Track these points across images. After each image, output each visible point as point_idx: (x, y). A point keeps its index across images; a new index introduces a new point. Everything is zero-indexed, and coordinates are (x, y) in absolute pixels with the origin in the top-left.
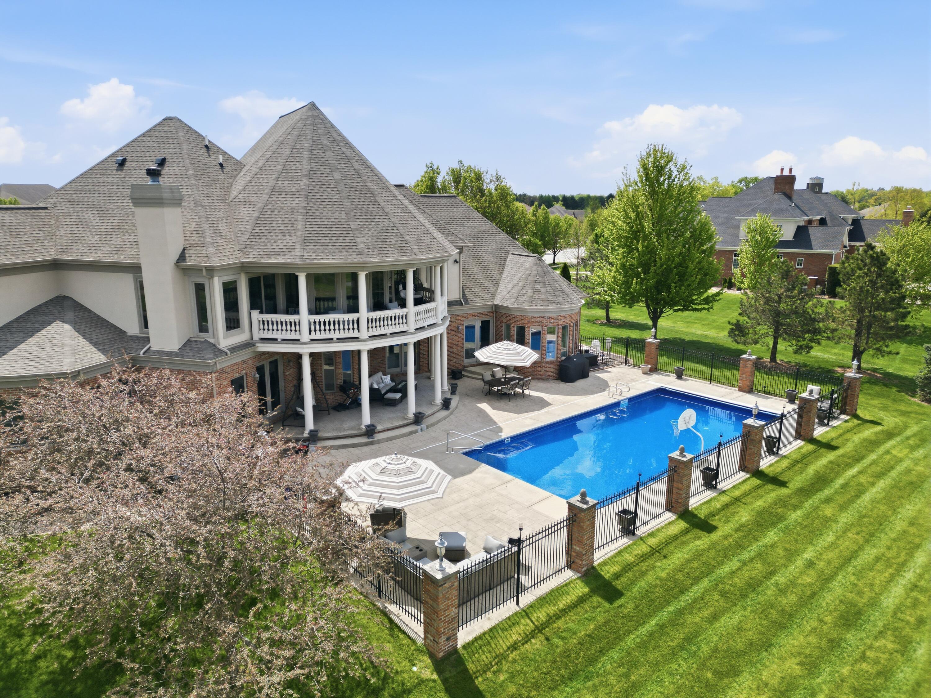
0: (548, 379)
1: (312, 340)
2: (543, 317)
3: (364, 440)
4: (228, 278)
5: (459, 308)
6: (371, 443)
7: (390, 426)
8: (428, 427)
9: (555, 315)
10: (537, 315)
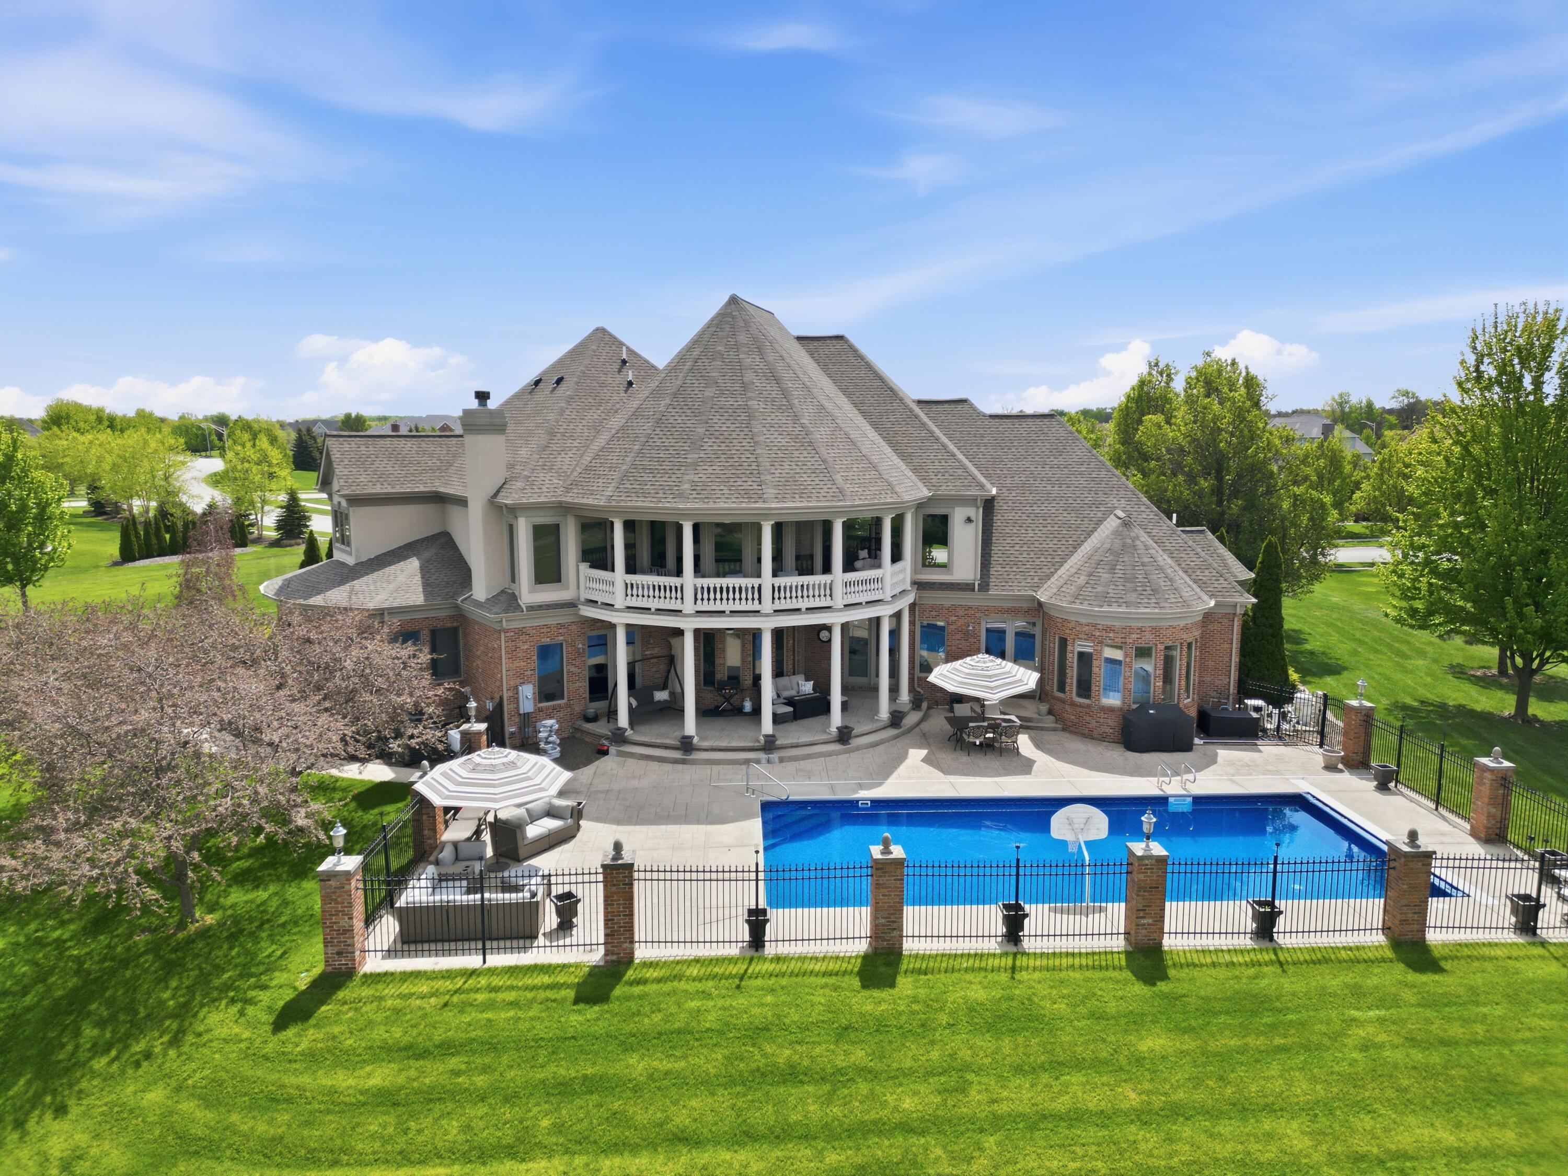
0: (1103, 739)
1: (629, 608)
2: (1094, 626)
3: (677, 755)
4: (544, 519)
5: (968, 595)
6: (683, 762)
7: (724, 744)
8: (781, 760)
9: (1118, 624)
10: (1084, 621)
